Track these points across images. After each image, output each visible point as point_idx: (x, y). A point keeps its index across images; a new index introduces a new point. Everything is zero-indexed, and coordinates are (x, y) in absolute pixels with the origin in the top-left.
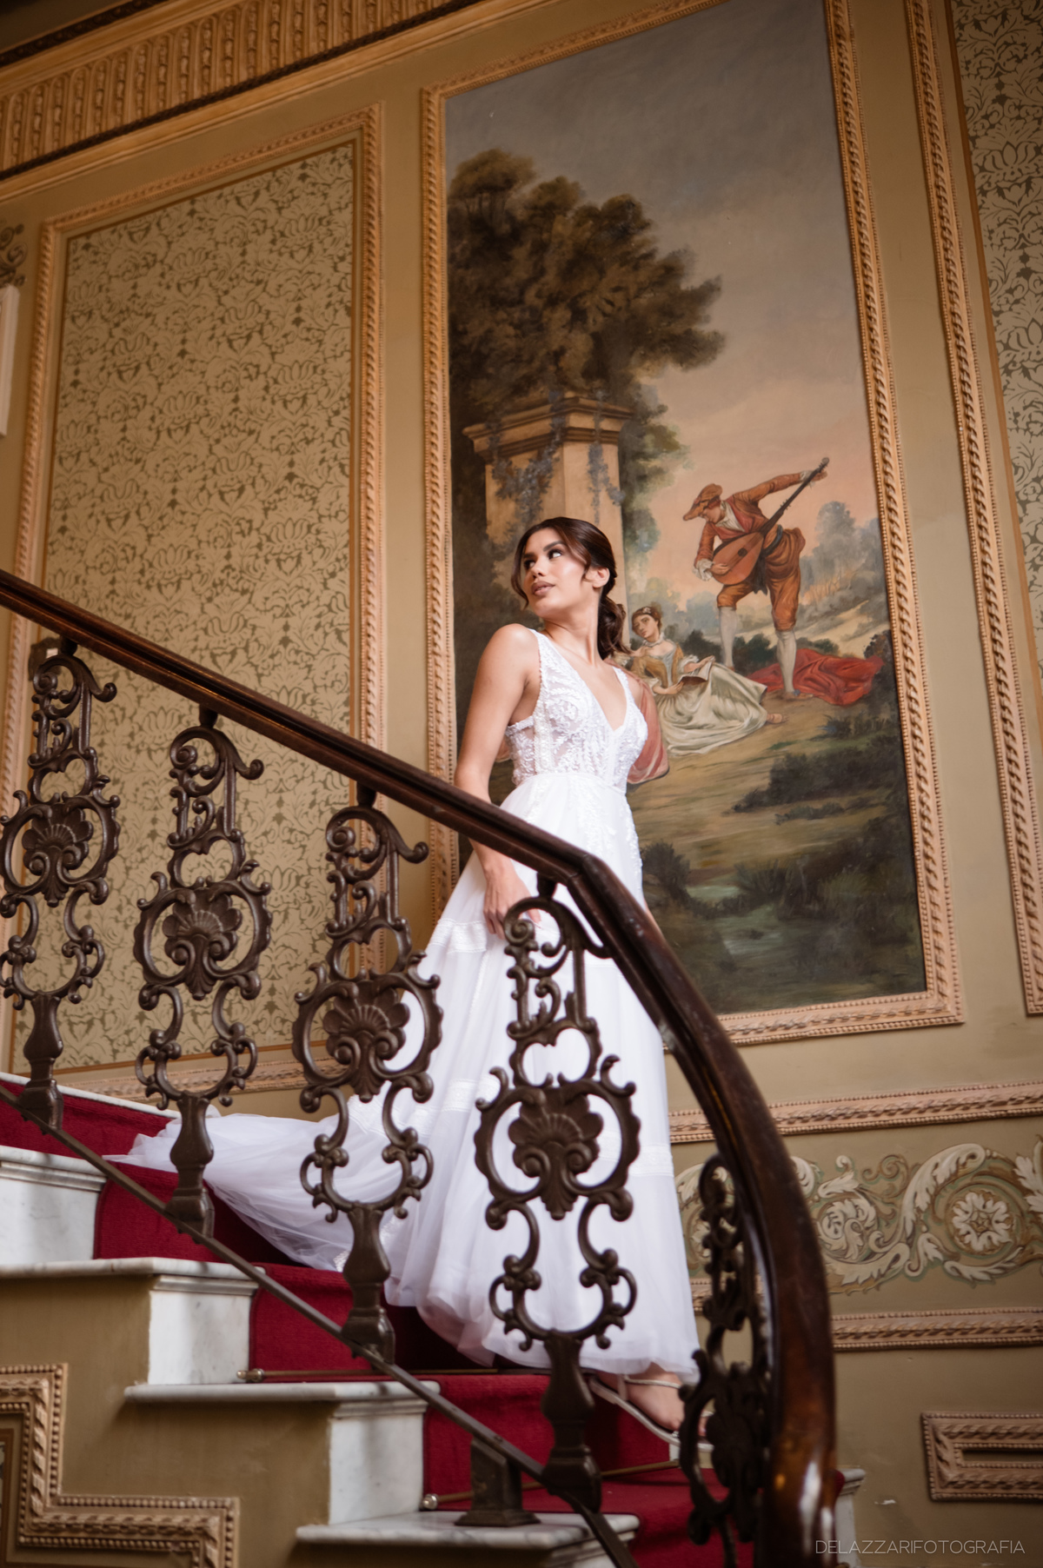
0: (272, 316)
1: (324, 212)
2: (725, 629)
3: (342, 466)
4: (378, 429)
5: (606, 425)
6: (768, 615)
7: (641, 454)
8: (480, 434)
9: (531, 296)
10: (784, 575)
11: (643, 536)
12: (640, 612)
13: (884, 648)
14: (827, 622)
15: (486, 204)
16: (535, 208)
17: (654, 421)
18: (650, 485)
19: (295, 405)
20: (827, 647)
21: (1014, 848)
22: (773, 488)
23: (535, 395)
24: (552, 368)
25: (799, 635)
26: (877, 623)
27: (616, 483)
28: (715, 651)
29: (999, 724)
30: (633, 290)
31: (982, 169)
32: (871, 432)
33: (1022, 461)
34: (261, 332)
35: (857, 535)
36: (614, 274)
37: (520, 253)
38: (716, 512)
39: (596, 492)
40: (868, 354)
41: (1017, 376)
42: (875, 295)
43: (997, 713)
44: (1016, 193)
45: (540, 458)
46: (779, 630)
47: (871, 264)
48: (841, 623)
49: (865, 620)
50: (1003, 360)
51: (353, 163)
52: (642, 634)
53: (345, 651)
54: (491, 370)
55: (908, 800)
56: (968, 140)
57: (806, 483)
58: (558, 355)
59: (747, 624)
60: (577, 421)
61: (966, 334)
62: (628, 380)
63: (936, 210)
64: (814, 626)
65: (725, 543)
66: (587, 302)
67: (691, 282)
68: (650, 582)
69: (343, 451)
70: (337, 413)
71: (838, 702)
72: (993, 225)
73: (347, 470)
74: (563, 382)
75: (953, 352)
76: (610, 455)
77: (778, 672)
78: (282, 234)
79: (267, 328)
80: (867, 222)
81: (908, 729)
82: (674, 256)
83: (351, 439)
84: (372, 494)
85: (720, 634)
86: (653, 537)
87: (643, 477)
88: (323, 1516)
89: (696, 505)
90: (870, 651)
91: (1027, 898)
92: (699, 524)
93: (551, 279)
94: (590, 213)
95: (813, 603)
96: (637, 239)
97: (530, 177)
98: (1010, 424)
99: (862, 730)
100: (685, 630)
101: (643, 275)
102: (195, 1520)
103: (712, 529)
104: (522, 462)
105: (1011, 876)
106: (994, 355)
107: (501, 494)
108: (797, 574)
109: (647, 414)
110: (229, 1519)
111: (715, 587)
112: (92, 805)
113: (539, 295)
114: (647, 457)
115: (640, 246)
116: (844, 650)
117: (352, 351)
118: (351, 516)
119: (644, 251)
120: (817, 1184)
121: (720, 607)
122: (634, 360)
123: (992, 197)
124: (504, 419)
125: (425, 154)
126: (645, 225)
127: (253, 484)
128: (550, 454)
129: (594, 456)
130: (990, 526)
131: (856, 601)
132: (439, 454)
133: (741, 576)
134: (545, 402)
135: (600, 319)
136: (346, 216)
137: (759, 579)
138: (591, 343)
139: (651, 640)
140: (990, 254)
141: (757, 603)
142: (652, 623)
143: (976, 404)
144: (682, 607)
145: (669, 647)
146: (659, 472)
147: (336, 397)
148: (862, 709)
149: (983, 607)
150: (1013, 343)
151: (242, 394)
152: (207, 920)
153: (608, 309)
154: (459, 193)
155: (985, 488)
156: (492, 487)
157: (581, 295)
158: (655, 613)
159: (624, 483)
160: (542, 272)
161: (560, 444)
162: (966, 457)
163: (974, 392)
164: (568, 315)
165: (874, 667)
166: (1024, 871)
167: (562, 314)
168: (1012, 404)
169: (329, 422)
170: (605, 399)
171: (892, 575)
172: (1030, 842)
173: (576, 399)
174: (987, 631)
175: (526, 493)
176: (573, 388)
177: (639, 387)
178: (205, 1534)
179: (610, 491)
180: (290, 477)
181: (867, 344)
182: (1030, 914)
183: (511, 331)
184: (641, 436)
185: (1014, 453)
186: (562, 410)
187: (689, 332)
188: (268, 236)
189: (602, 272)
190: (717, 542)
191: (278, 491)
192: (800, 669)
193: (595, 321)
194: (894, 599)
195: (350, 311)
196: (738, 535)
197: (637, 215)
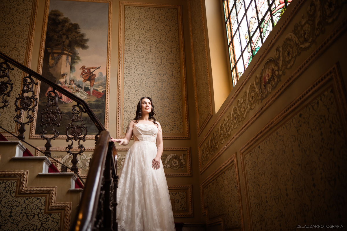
0: (14, 22)
1: (26, 9)
2: (83, 85)
3: (25, 48)
4: (32, 44)
5: (70, 54)
6: (89, 84)
7: (74, 59)
8: (49, 50)
9: (60, 32)
10: (93, 80)
11: (73, 70)
12: (71, 80)
13: (105, 92)
14: (97, 87)
15: (55, 17)
16: (63, 20)
17: (77, 55)
18: (75, 64)
19: (17, 37)
20: (97, 90)
21: (118, 119)
22: (93, 68)
23: (59, 47)
24: (62, 44)
25: (93, 88)
26: (104, 88)
27: (70, 62)
28: (82, 88)
29: (118, 104)
30: (76, 37)
31: (126, 36)
32: (107, 64)
33: (125, 73)
34: (12, 23)
35: (103, 77)
36: (74, 33)
37: (60, 26)
38: (84, 69)
39: (67, 63)
40: (108, 54)
41: (126, 62)
42: (110, 47)
43: (118, 102)
44: (129, 40)
45: (59, 55)
46: (91, 87)
47: (110, 43)
48: (99, 87)
49: (103, 88)
50: (125, 60)
51: (33, 3)
52: (71, 83)
53: (22, 76)
54: (52, 41)
55: (105, 111)
56: (125, 32)
57: (97, 69)
58: (64, 42)
59: (86, 85)
60: (65, 52)
61: (121, 55)
62: (74, 49)
63: (119, 39)
64: (96, 87)
65: (85, 74)
66: (69, 36)
67: (85, 38)
68: (73, 76)
69: (25, 46)
70: (25, 40)
71: (98, 97)
72: (126, 43)
73: (26, 49)
74: (64, 46)
75: (119, 57)
76: (70, 58)
77: (90, 92)
78: (18, 10)
79: (13, 23)
80: (110, 38)
81: (106, 102)
82: (83, 34)
83: (27, 44)
84: (30, 54)
85: (82, 85)
86: (75, 71)
87: (74, 62)
88: (42, 172)
89: (81, 68)
90: (103, 92)
91: (118, 125)
92: (82, 70)
93: (64, 31)
94: (71, 24)
95: (96, 84)
96: (78, 30)
97: (63, 16)
98: (124, 68)
99: (100, 101)
100: (77, 84)
101: (78, 35)
102: (22, 173)
103: (83, 71)
104: (56, 55)
105: (117, 122)
106: (124, 59)
107: (52, 59)
108: (94, 80)
109: (76, 54)
110: (28, 172)
111: (83, 79)
112: (9, 84)
113: (62, 33)
114: (75, 60)
115: (79, 31)
116: (99, 91)
117: (29, 31)
118: (25, 56)
119: (79, 32)
120: (86, 158)
121: (83, 82)
122: (75, 46)
123: (126, 40)
124: (54, 49)
125: (46, 6)
126: (79, 28)
127: (8, 47)
128: (60, 55)
129: (67, 58)
130: (120, 79)
131: (102, 85)
132: (43, 51)
133: (87, 78)
134: (61, 48)
135: (71, 39)
136: (31, 11)
137: (89, 79)
138: (69, 42)
139: (72, 84)
140: (125, 47)
141: (88, 83)
142: (73, 82)
143: (121, 64)
144: (78, 81)
145: (75, 86)
146: (77, 62)
147: (25, 38)
148: (101, 99)
149: (118, 89)
150: (126, 58)
151: (7, 32)
152: (28, 102)
153: (72, 38)
154: (51, 14)
155: (120, 75)
156: (50, 58)
157: (69, 35)
158: (73, 81)
159: (71, 62)
160: (63, 30)
161: (62, 54)
162: (119, 70)
163: (121, 63)
164: (66, 37)
165: (103, 94)
166: (118, 122)
167: (65, 37)
168: (125, 66)
169: (23, 41)
170: (70, 50)
171: (107, 83)
172: (120, 119)
173: (66, 49)
174: (118, 92)
175: (56, 60)
176: (65, 47)
177: (75, 50)
178: (24, 174)
179: (69, 63)
180: (15, 47)
181: (108, 53)
182: (118, 127)
183: (57, 37)
184: (75, 57)
185: (124, 72)
186: (63, 50)
187: (84, 45)
188: (15, 9)
189: (72, 33)
190: (84, 73)
191: (12, 49)
192: (93, 92)
193: (70, 39)
194: (107, 86)
195: (29, 25)
196: (87, 73)
197: (78, 26)
